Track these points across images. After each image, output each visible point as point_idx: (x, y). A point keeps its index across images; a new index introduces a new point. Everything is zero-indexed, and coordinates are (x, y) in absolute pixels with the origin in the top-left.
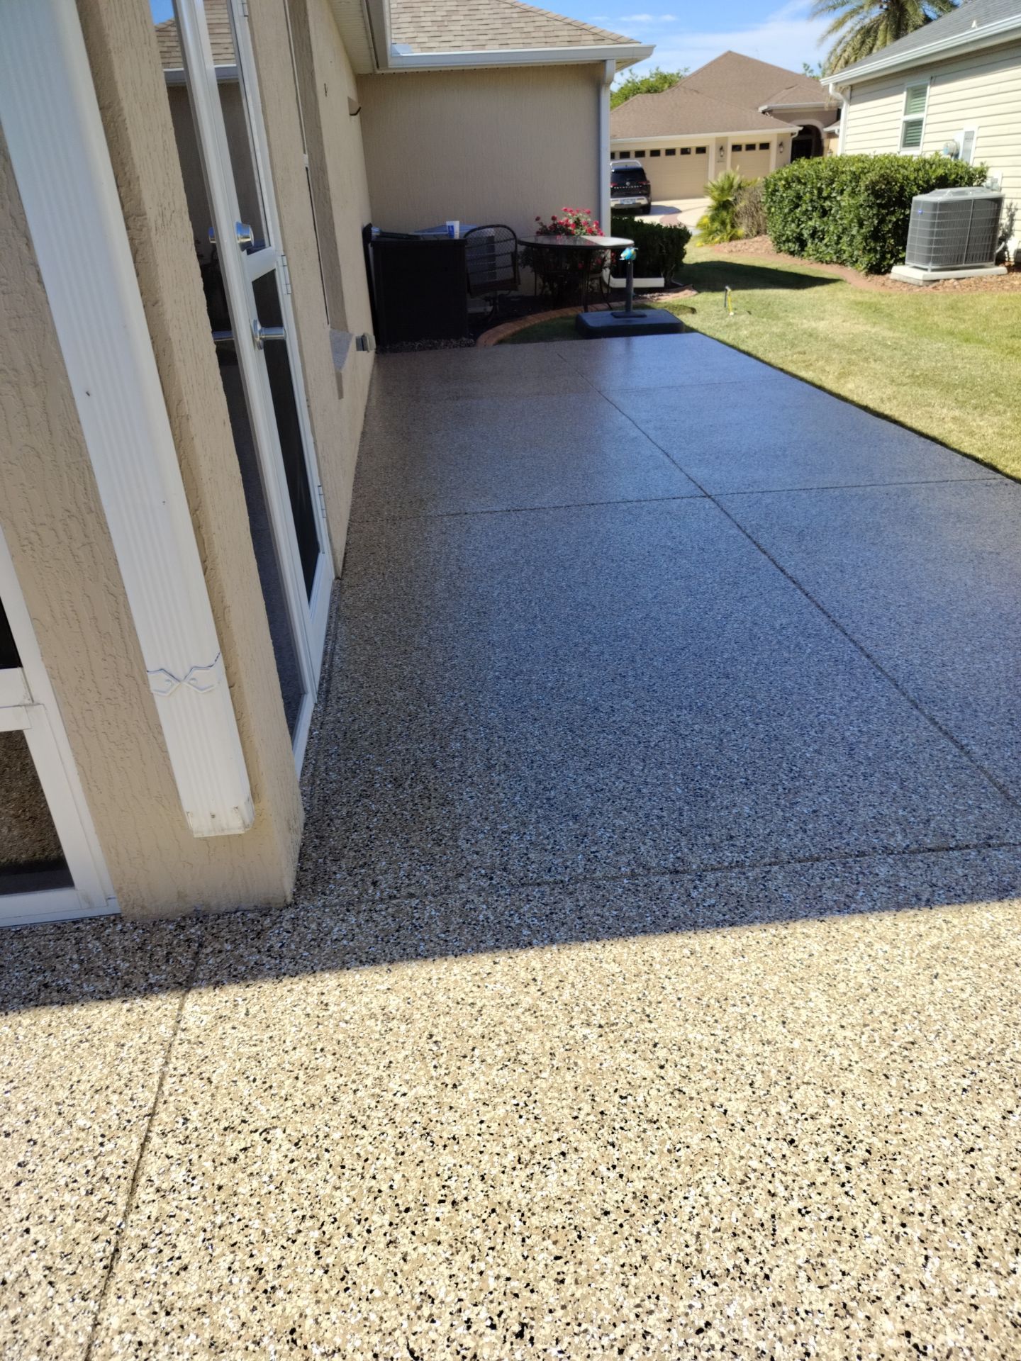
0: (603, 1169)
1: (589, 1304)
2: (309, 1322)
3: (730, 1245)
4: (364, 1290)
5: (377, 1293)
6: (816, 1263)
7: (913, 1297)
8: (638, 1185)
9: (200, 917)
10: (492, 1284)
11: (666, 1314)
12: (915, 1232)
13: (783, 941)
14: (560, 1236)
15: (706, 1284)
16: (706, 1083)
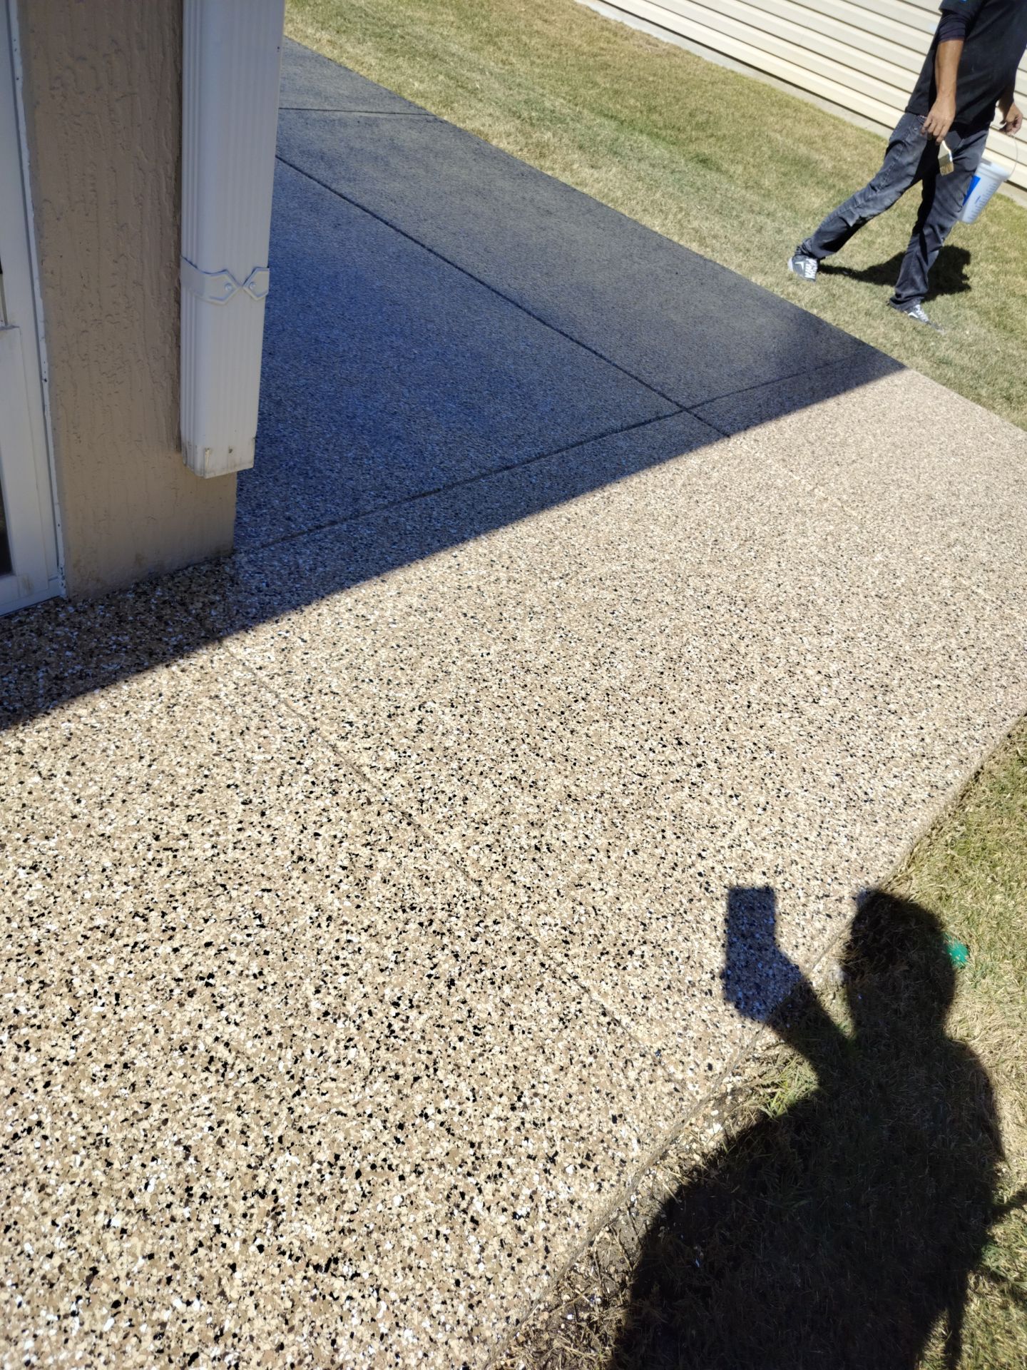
0: (638, 653)
1: (695, 716)
2: (573, 788)
3: (727, 665)
4: (584, 759)
5: (593, 759)
6: (765, 658)
7: (809, 657)
8: (662, 654)
9: (154, 579)
10: (644, 728)
11: (730, 706)
12: (789, 630)
13: (609, 501)
14: (651, 693)
15: (733, 686)
16: (645, 592)
